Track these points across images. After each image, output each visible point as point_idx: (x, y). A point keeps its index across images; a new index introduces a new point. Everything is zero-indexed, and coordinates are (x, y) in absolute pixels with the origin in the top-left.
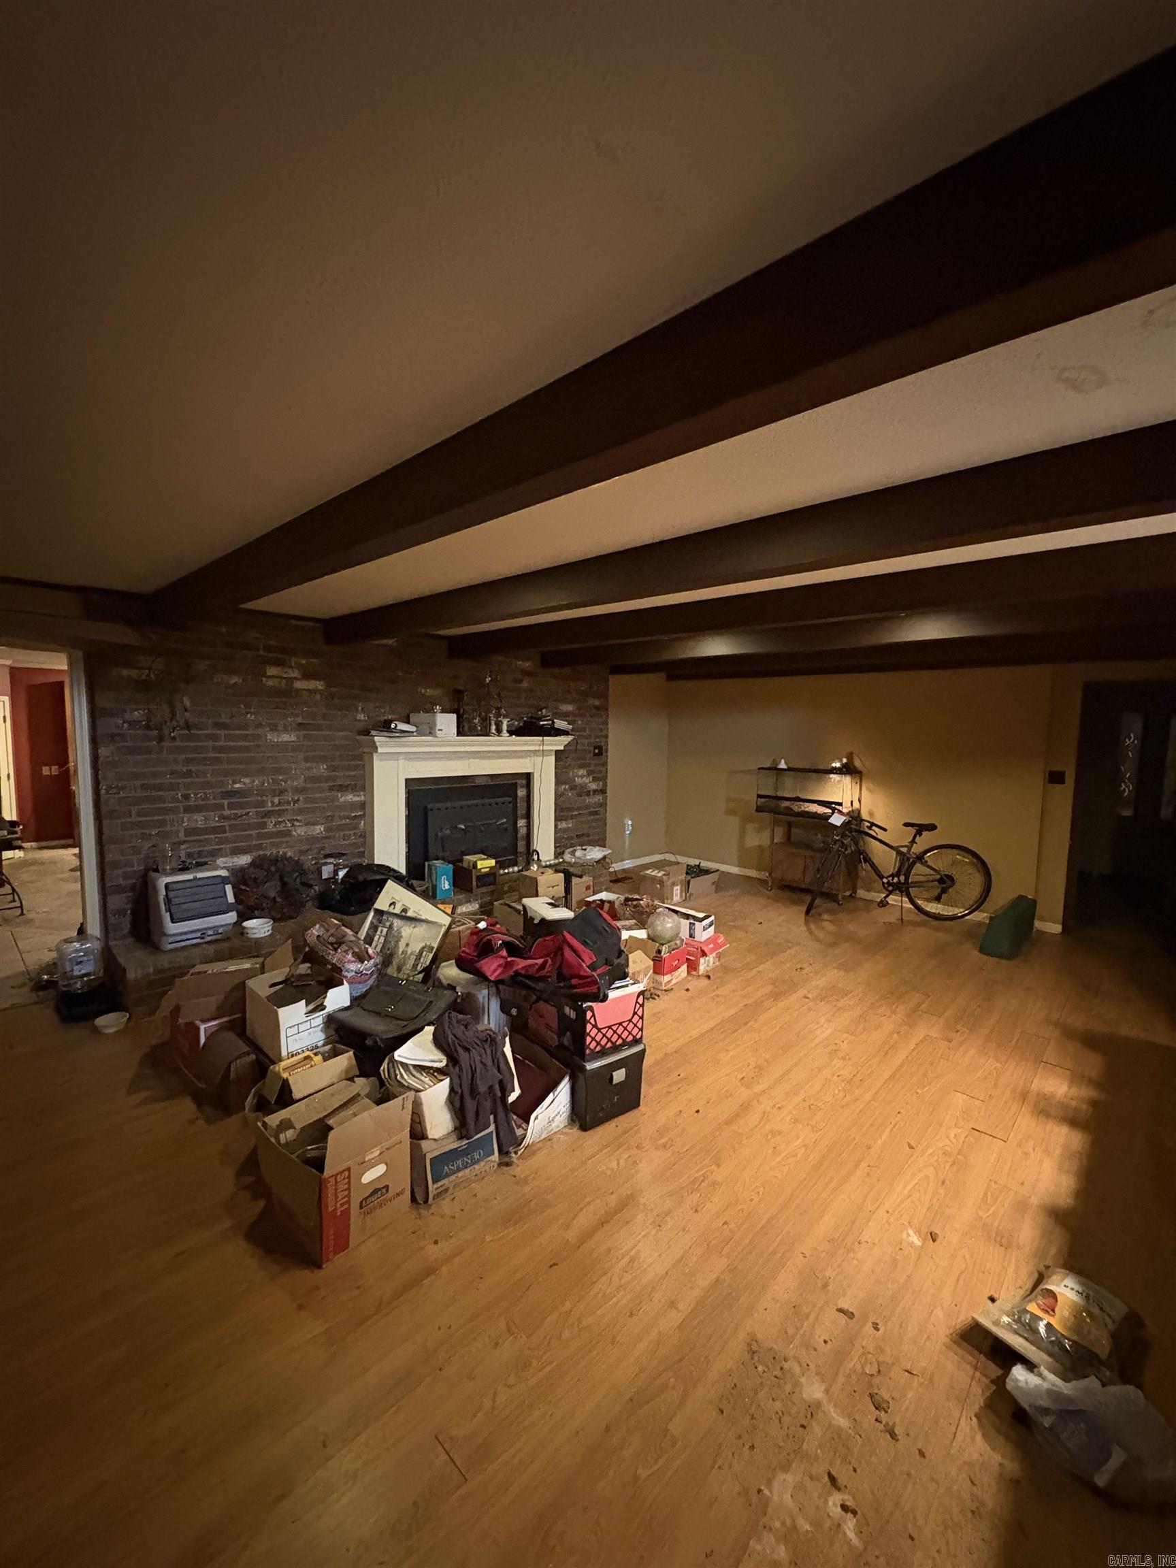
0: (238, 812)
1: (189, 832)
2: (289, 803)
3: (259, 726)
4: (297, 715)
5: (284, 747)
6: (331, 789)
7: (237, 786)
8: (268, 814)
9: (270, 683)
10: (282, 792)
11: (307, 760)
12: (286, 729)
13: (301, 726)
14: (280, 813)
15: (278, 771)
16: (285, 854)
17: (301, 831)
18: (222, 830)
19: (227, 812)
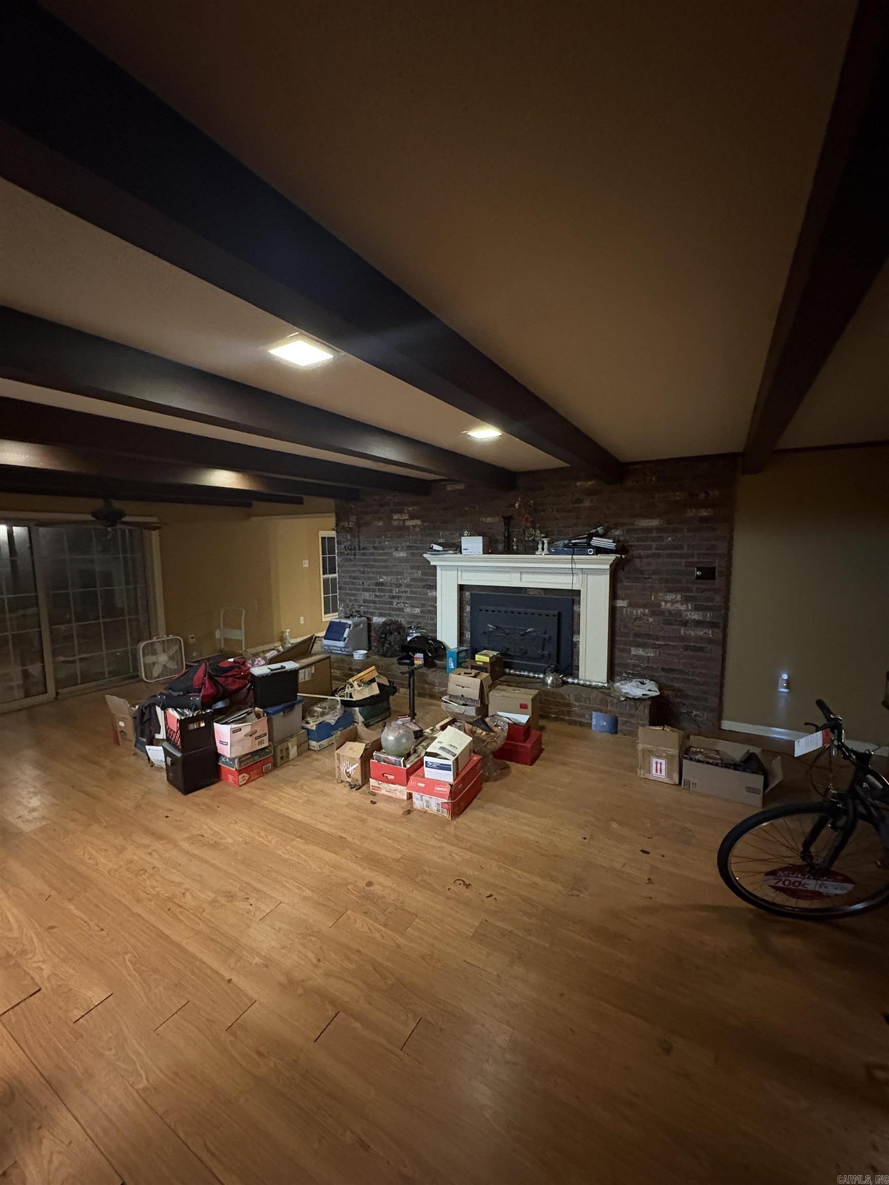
0: (382, 594)
1: (365, 601)
2: (402, 592)
3: (390, 548)
4: (406, 541)
5: (400, 560)
6: (424, 587)
7: (381, 580)
8: (394, 597)
9: (395, 523)
10: (400, 585)
11: (412, 568)
12: (402, 550)
13: (409, 547)
14: (399, 597)
15: (398, 573)
16: (401, 621)
17: (408, 610)
18: (374, 602)
19: (377, 594)
